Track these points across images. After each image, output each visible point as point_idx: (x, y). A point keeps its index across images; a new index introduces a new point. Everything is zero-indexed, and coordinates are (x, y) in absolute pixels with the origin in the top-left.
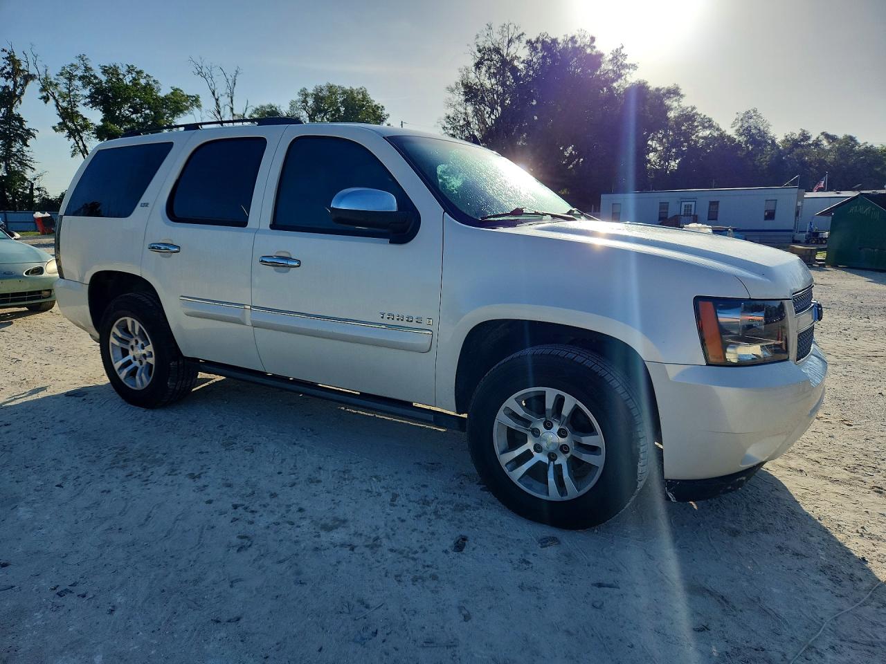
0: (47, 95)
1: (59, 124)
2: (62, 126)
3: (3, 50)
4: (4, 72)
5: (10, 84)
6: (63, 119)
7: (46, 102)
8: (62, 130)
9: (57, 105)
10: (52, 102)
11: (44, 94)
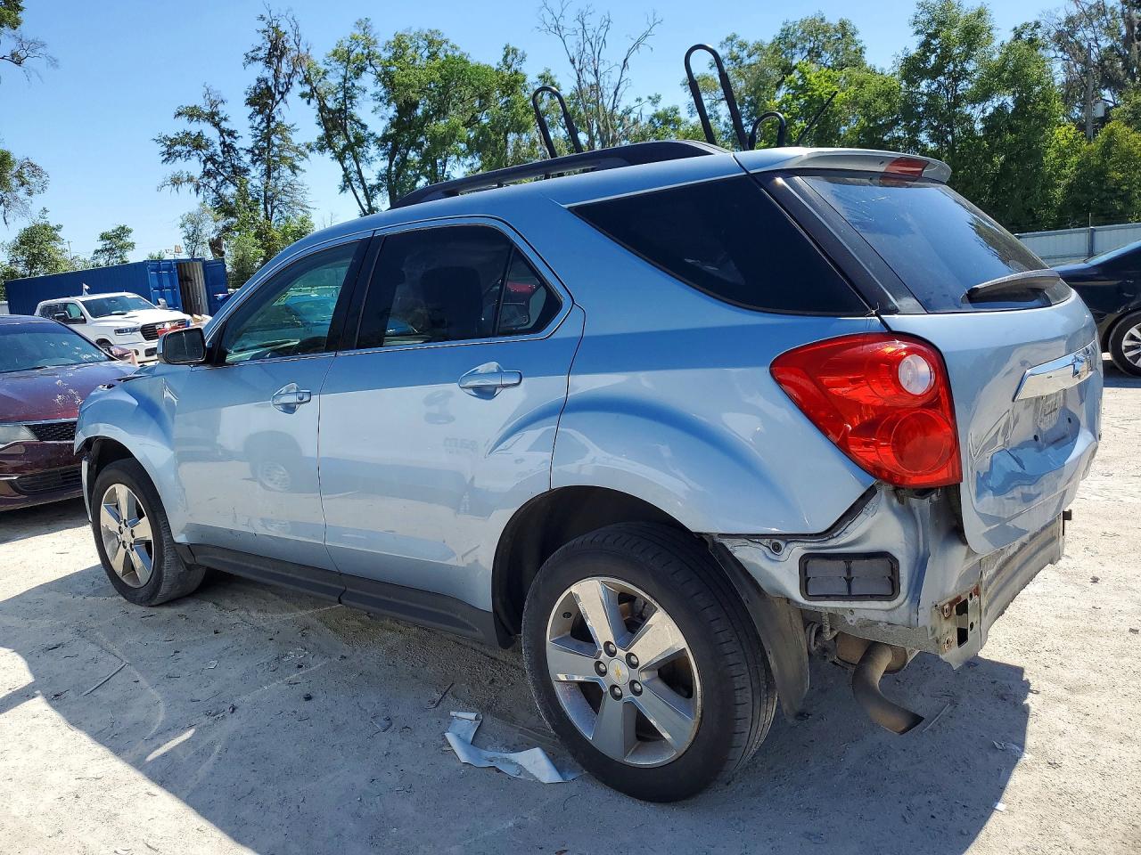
0: (311, 90)
1: (321, 139)
2: (325, 143)
3: (262, 18)
4: (262, 54)
5: (268, 74)
6: (327, 129)
7: (309, 102)
8: (322, 149)
9: (322, 108)
10: (314, 102)
11: (307, 89)
